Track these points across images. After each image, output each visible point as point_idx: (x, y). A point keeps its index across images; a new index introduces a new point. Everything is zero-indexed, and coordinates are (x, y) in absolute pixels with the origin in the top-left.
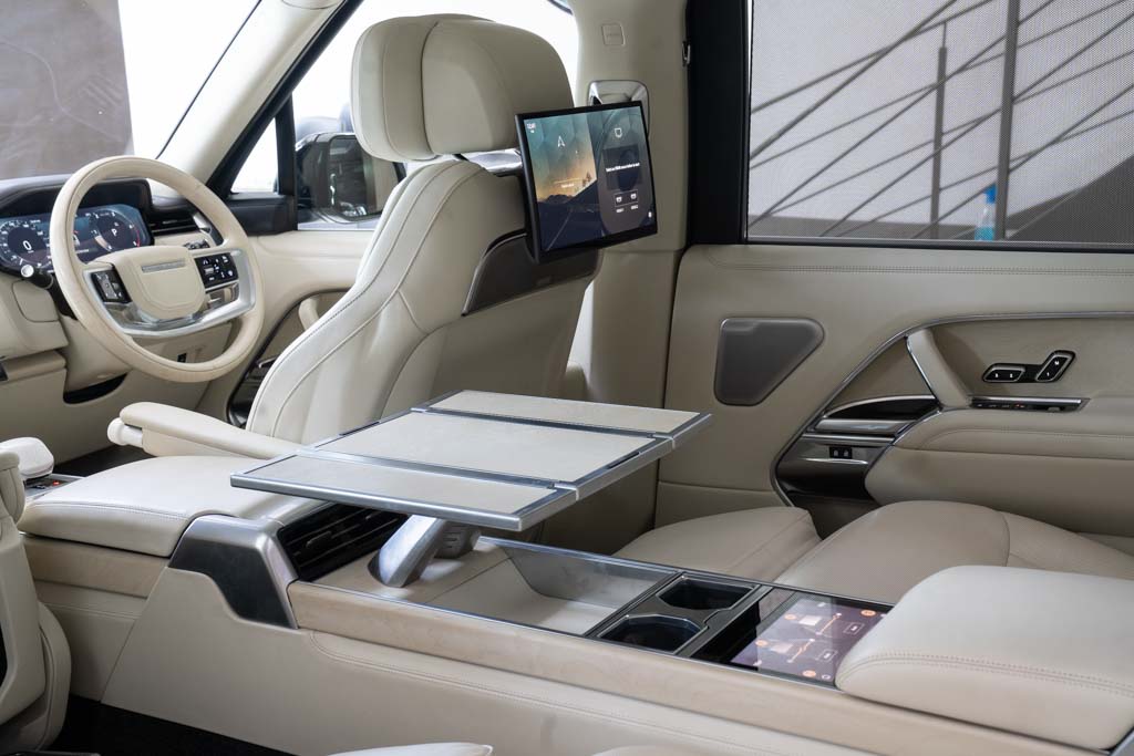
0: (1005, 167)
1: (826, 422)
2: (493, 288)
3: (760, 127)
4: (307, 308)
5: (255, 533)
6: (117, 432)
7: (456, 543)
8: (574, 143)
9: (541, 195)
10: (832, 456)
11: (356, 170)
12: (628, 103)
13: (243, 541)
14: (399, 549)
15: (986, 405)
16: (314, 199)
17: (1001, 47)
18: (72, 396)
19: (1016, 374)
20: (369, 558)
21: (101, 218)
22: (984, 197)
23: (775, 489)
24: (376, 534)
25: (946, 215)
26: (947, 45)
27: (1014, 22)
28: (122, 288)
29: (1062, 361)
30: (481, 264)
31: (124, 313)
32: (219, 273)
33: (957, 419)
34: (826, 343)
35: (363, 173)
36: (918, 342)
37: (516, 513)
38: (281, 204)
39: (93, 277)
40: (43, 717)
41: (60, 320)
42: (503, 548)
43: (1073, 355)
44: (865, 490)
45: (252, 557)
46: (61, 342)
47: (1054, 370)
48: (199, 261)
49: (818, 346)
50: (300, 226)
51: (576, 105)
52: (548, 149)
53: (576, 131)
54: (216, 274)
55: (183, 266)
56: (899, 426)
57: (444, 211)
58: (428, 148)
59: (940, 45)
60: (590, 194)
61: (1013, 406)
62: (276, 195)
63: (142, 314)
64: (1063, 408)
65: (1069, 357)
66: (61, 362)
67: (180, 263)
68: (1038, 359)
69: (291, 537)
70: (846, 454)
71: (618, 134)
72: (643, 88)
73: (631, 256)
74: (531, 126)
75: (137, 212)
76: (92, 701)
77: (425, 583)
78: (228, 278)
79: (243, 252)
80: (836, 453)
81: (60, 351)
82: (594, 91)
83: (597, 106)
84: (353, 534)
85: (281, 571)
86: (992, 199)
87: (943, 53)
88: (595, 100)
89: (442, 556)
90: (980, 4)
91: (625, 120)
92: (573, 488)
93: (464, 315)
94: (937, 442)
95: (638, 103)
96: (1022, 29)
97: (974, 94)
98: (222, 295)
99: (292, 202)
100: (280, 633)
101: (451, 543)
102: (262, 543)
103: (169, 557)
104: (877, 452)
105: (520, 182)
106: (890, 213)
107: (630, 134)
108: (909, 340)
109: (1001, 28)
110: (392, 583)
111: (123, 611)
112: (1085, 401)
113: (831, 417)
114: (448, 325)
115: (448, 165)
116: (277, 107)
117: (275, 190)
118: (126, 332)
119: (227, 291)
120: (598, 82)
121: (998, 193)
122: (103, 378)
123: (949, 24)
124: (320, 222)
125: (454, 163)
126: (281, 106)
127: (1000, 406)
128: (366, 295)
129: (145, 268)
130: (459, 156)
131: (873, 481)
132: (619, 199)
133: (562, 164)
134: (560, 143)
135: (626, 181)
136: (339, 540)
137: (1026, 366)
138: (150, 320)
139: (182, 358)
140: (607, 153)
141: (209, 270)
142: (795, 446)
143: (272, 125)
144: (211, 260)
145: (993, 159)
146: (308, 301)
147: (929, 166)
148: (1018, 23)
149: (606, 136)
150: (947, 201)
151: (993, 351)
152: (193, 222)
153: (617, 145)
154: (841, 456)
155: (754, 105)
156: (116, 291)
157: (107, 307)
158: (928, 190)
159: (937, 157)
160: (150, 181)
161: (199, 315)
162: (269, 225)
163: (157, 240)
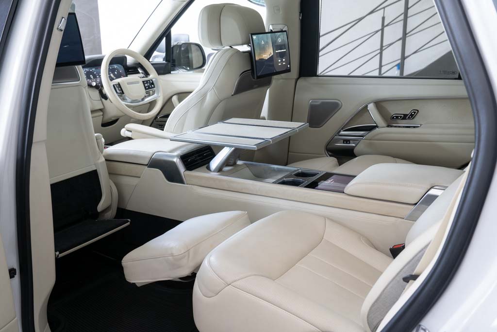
0: (404, 58)
1: (342, 133)
2: (242, 87)
3: (323, 42)
4: (175, 99)
5: (173, 157)
6: (124, 132)
7: (232, 162)
8: (266, 43)
9: (257, 58)
10: (344, 143)
11: (187, 55)
12: (282, 31)
13: (170, 159)
14: (215, 163)
15: (392, 126)
16: (176, 63)
17: (402, 17)
18: (104, 125)
19: (401, 117)
20: (207, 165)
21: (112, 69)
22: (396, 68)
23: (326, 154)
24: (208, 159)
25: (384, 73)
26: (385, 15)
27: (407, 8)
28: (122, 90)
29: (415, 113)
30: (238, 80)
31: (121, 98)
32: (149, 86)
33: (383, 130)
34: (342, 108)
35: (189, 57)
36: (371, 107)
37: (255, 145)
38: (166, 65)
39: (114, 85)
40: (110, 212)
41: (101, 100)
42: (245, 164)
43: (418, 111)
44: (354, 153)
45: (174, 163)
46: (101, 107)
47: (412, 116)
48: (143, 82)
49: (340, 109)
50: (172, 72)
51: (267, 31)
52: (259, 44)
53: (267, 39)
54: (148, 86)
55: (138, 83)
56: (364, 133)
57: (228, 63)
58: (222, 44)
59: (383, 16)
60: (271, 59)
61: (399, 127)
62: (164, 62)
63: (127, 98)
64: (414, 127)
65: (417, 111)
66: (101, 113)
67: (138, 82)
68: (408, 112)
69: (184, 158)
70: (348, 142)
71: (280, 40)
72: (286, 27)
73: (281, 80)
74: (254, 37)
75: (122, 67)
76: (122, 209)
77: (224, 171)
78: (152, 88)
79: (156, 79)
80: (345, 142)
81: (101, 110)
82: (271, 28)
83: (271, 32)
84: (201, 159)
85: (182, 168)
86: (399, 68)
87: (383, 18)
88: (271, 30)
89: (228, 165)
90: (398, 1)
91: (282, 36)
92: (270, 140)
93: (232, 95)
94: (376, 137)
95: (285, 31)
96: (409, 10)
97: (393, 33)
98: (149, 93)
99: (170, 64)
100: (182, 186)
101: (231, 161)
102: (176, 160)
103: (147, 165)
104: (358, 141)
105: (250, 55)
106: (368, 73)
107: (283, 40)
108: (368, 106)
109: (402, 10)
110: (214, 171)
111: (133, 181)
112: (421, 125)
113: (344, 131)
114: (227, 98)
115: (227, 50)
116: (166, 34)
117: (164, 60)
118: (123, 103)
119: (151, 92)
120: (272, 25)
121: (401, 66)
122: (114, 119)
123: (386, 9)
124: (178, 71)
125: (229, 49)
126: (168, 32)
127: (396, 127)
128: (203, 89)
129: (129, 84)
130: (231, 47)
131: (356, 151)
132: (280, 61)
133: (263, 49)
134: (263, 43)
135: (282, 55)
136: (197, 161)
137: (404, 115)
138: (129, 100)
139: (140, 112)
140: (276, 46)
141: (146, 85)
142: (332, 140)
143: (165, 38)
144: (147, 81)
145: (399, 56)
146: (175, 96)
147: (378, 56)
148: (408, 9)
149: (276, 41)
150: (384, 70)
151: (394, 110)
152: (138, 70)
153: (279, 44)
154: (347, 143)
155: (321, 35)
156: (119, 90)
157: (118, 95)
158: (378, 66)
159: (381, 53)
160: (126, 55)
161: (143, 99)
162: (162, 72)
163: (128, 75)
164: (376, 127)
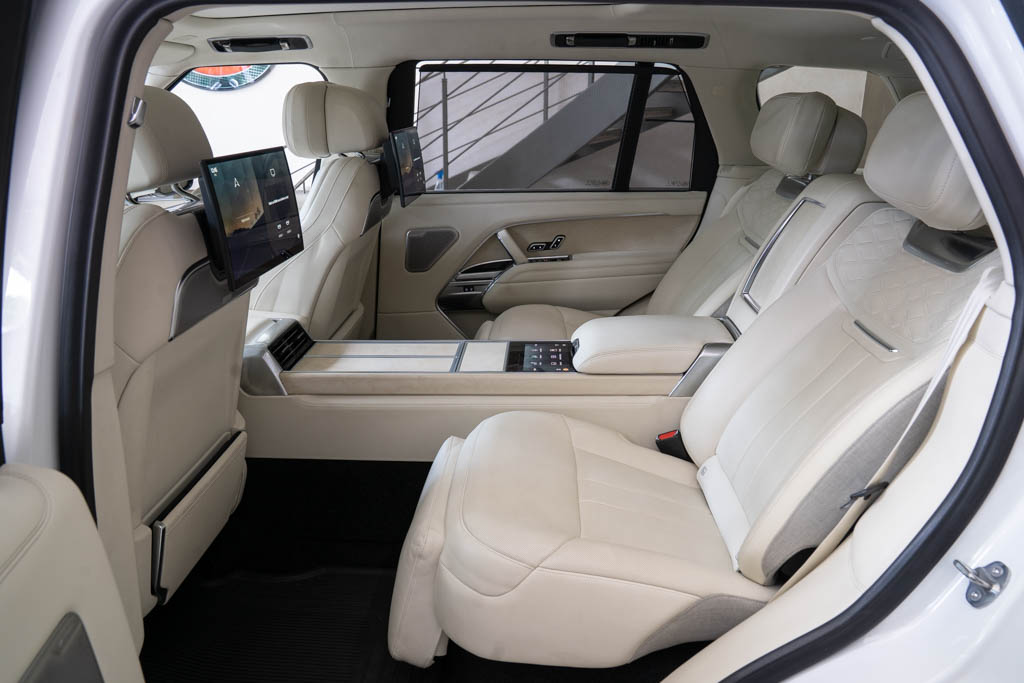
164: (512, 263)
